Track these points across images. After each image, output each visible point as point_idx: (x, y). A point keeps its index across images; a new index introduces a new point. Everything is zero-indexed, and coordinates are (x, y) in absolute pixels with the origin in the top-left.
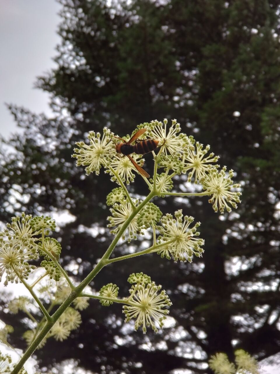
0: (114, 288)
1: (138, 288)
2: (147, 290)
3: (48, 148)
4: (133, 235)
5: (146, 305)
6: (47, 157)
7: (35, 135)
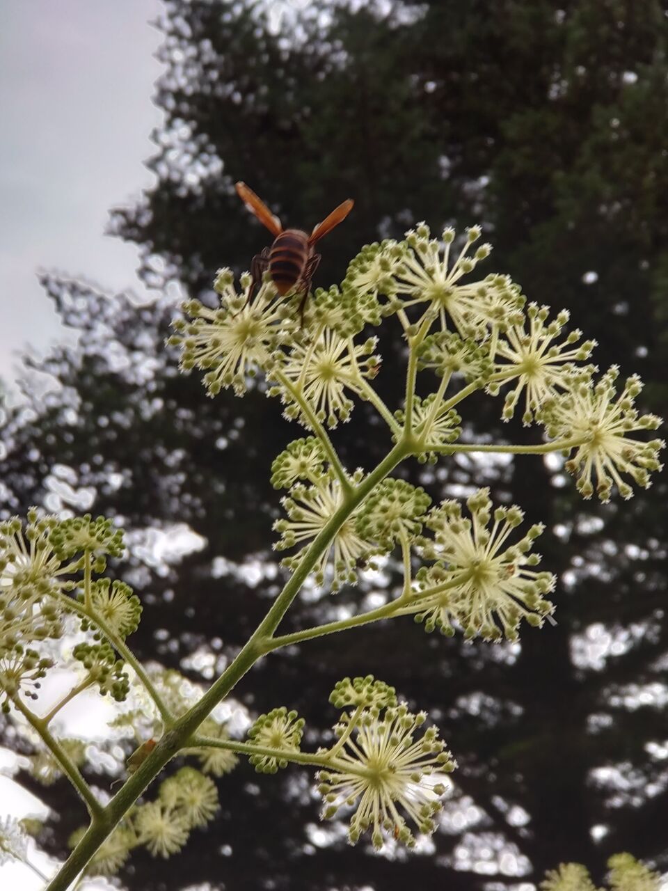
0: (290, 721)
1: (358, 723)
2: (386, 725)
3: (136, 375)
4: (345, 572)
5: (381, 769)
6: (135, 398)
7: (105, 346)
